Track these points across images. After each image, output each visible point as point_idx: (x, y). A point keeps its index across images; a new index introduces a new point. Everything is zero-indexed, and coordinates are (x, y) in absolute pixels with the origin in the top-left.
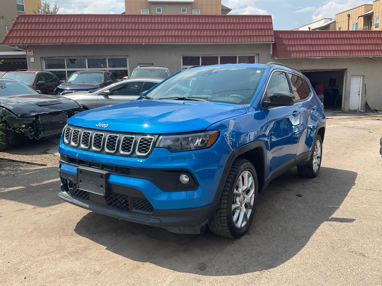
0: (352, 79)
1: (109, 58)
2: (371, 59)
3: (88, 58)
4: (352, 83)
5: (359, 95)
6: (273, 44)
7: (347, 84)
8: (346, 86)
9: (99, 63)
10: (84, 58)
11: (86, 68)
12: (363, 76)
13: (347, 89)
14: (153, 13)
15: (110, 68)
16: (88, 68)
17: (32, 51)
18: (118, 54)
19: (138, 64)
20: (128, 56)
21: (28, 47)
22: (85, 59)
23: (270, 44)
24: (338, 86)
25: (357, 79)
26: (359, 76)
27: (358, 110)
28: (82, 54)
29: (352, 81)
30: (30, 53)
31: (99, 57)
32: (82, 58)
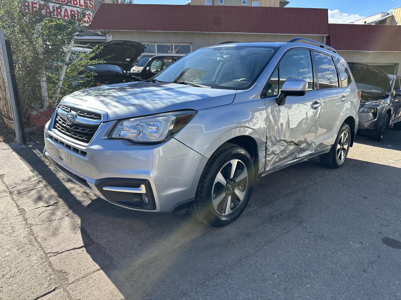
1: (175, 45)
3: (158, 44)
6: (327, 36)
9: (166, 49)
11: (155, 53)
14: (215, 4)
16: (157, 53)
17: (111, 35)
18: (183, 42)
20: (192, 43)
21: (108, 32)
22: (155, 45)
23: (324, 36)
28: (153, 40)
30: (109, 38)
31: (167, 43)
32: (153, 44)
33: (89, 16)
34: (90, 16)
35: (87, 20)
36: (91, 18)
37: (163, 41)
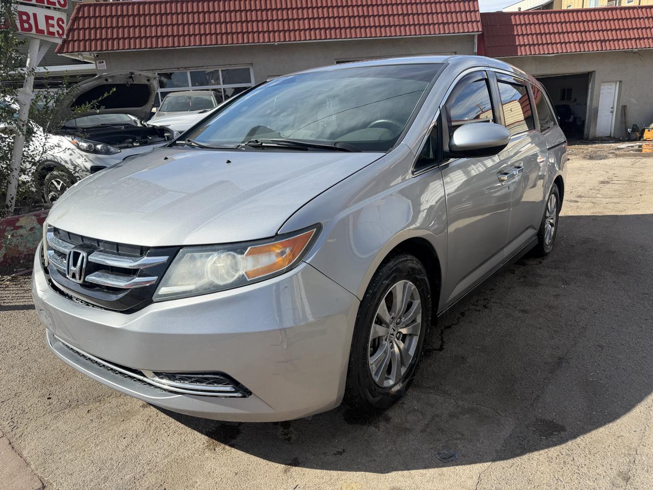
0: (602, 88)
1: (222, 69)
2: (635, 53)
3: (191, 71)
4: (602, 94)
5: (612, 112)
6: (478, 35)
7: (595, 97)
8: (592, 100)
9: (208, 77)
10: (184, 71)
11: (188, 86)
12: (620, 81)
13: (593, 104)
15: (224, 85)
16: (192, 86)
17: (104, 61)
18: (237, 63)
19: (268, 76)
20: (252, 64)
21: (97, 56)
22: (186, 72)
23: (474, 35)
24: (575, 100)
25: (610, 87)
26: (613, 82)
27: (610, 136)
28: (182, 64)
29: (601, 91)
30: (102, 66)
31: (207, 68)
32: (182, 71)
33: (60, 23)
34: (63, 23)
35: (58, 32)
36: (64, 25)
37: (201, 65)
